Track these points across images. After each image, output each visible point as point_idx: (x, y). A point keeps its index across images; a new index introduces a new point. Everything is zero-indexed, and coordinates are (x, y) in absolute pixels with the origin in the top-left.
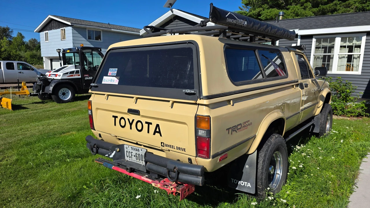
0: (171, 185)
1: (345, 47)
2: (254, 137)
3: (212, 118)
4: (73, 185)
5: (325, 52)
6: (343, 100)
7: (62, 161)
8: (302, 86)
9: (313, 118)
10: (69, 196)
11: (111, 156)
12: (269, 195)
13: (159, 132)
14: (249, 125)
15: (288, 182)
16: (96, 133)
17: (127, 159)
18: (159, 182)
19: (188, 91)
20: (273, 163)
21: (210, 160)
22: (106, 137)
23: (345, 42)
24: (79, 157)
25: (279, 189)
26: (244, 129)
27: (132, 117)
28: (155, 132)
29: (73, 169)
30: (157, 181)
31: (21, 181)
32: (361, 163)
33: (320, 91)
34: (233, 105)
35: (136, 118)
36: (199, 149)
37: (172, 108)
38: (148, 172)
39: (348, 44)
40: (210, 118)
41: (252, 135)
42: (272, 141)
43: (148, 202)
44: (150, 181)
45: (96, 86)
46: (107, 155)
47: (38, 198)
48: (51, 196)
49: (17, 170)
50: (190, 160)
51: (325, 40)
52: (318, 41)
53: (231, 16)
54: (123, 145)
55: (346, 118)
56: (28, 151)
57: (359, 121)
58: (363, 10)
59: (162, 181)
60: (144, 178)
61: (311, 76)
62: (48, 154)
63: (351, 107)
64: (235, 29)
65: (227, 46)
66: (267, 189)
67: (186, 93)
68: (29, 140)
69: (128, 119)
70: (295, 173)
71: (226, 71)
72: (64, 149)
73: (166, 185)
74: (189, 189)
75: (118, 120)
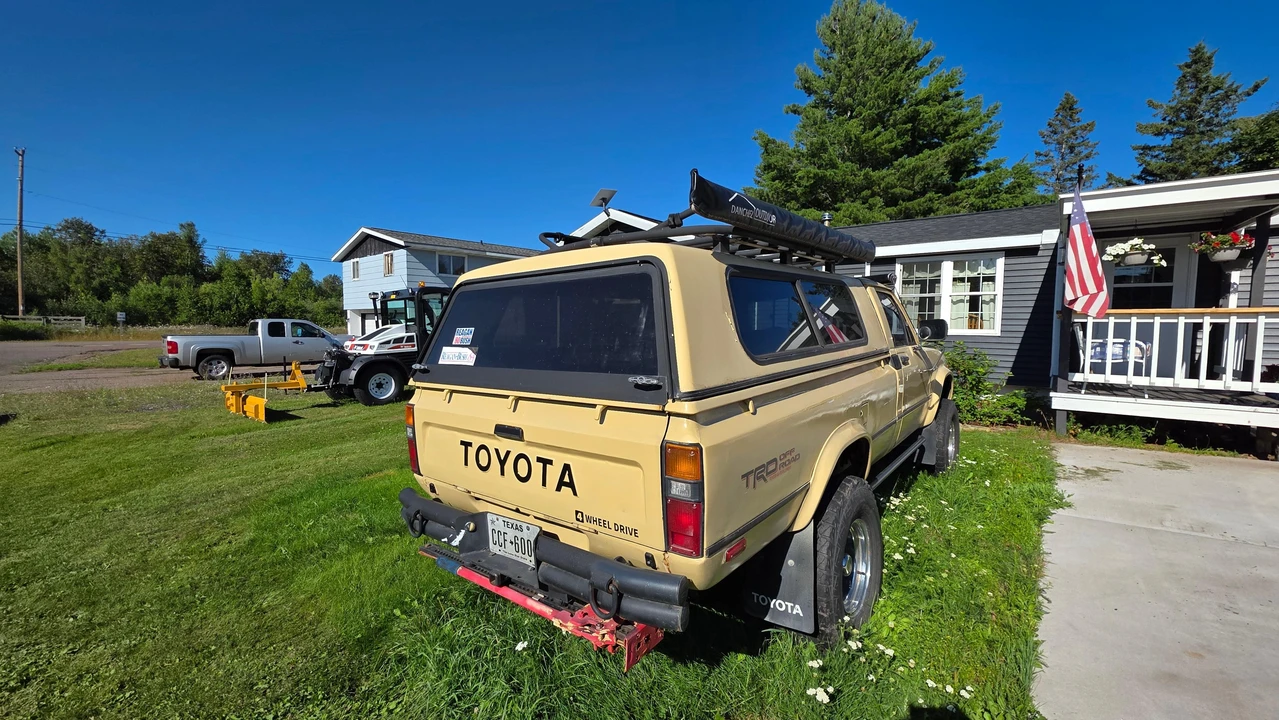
0: (602, 625)
1: (962, 280)
2: (806, 489)
3: (706, 449)
4: (372, 605)
5: (923, 291)
6: (972, 389)
7: (357, 543)
8: (896, 362)
9: (919, 431)
10: (359, 636)
11: (456, 543)
12: (848, 636)
13: (571, 485)
14: (794, 459)
15: (885, 590)
16: (423, 481)
17: (494, 548)
18: (572, 616)
19: (643, 380)
20: (849, 548)
21: (703, 559)
22: (445, 493)
23: (963, 270)
24: (397, 532)
25: (868, 612)
26: (783, 472)
27: (505, 444)
28: (561, 484)
29: (378, 562)
30: (566, 613)
31: (251, 596)
32: (1041, 536)
33: (930, 373)
34: (754, 413)
35: (515, 447)
36: (672, 533)
37: (601, 422)
38: (543, 587)
39: (967, 274)
40: (701, 449)
41: (801, 484)
42: (846, 494)
43: (547, 659)
44: (548, 610)
45: (425, 369)
46: (446, 540)
47: (282, 645)
48: (314, 636)
49: (249, 567)
50: (649, 558)
51: (922, 267)
52: (907, 268)
53: (739, 202)
54: (484, 515)
55: (981, 429)
56: (281, 519)
57: (1012, 435)
58: (985, 208)
59: (578, 613)
60: (534, 604)
61: (912, 341)
62: (325, 525)
63: (988, 404)
64: (747, 232)
65: (732, 269)
66: (843, 621)
67: (637, 386)
68: (290, 492)
69: (497, 450)
70: (899, 568)
71: (733, 329)
72: (363, 511)
73: (589, 625)
74: (648, 637)
75: (472, 451)
